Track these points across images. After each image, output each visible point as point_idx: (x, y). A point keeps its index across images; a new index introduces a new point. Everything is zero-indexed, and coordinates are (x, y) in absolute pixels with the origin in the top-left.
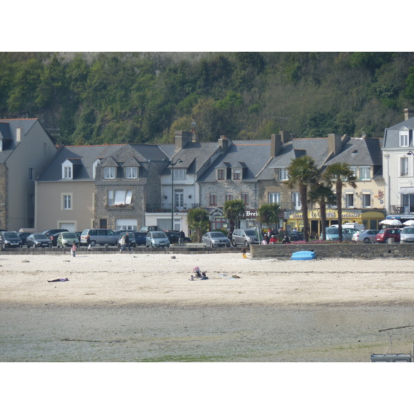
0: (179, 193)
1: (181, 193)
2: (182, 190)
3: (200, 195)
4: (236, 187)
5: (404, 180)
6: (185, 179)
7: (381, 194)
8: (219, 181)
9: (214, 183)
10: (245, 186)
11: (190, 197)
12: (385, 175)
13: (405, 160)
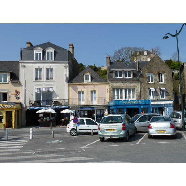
5: (38, 83)
12: (21, 79)
13: (38, 70)
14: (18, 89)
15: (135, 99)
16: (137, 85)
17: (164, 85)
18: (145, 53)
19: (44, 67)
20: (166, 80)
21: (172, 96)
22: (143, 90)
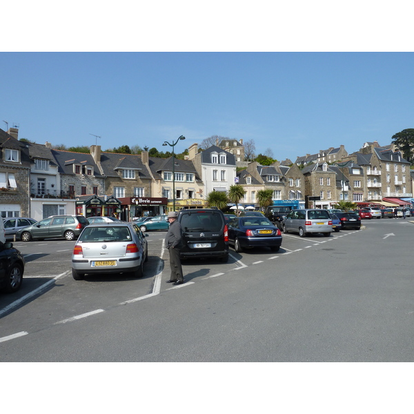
0: (41, 182)
1: (43, 182)
2: (44, 180)
3: (61, 185)
4: (89, 180)
5: (215, 183)
6: (47, 170)
7: (201, 191)
8: (77, 175)
9: (73, 175)
10: (96, 180)
11: (53, 186)
12: (203, 179)
13: (215, 171)
14: (201, 187)
15: (280, 199)
16: (282, 188)
17: (299, 189)
18: (235, 144)
19: (219, 169)
20: (300, 184)
21: (304, 198)
22: (286, 191)
